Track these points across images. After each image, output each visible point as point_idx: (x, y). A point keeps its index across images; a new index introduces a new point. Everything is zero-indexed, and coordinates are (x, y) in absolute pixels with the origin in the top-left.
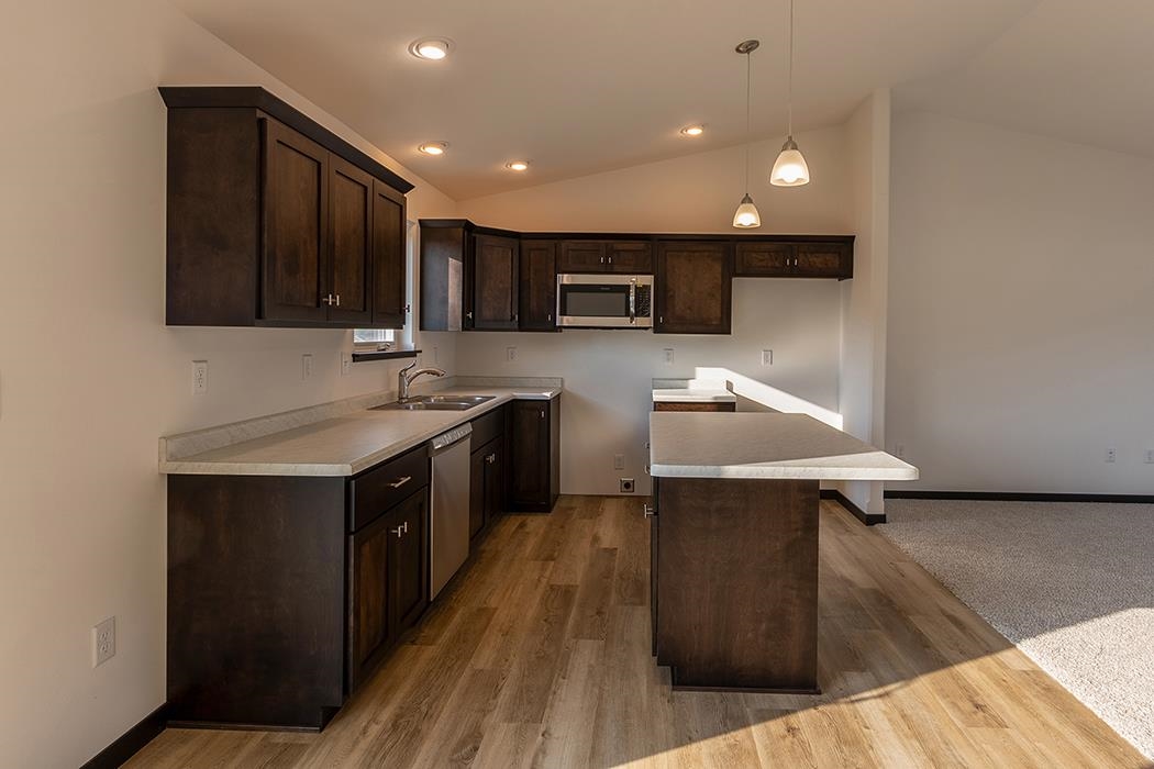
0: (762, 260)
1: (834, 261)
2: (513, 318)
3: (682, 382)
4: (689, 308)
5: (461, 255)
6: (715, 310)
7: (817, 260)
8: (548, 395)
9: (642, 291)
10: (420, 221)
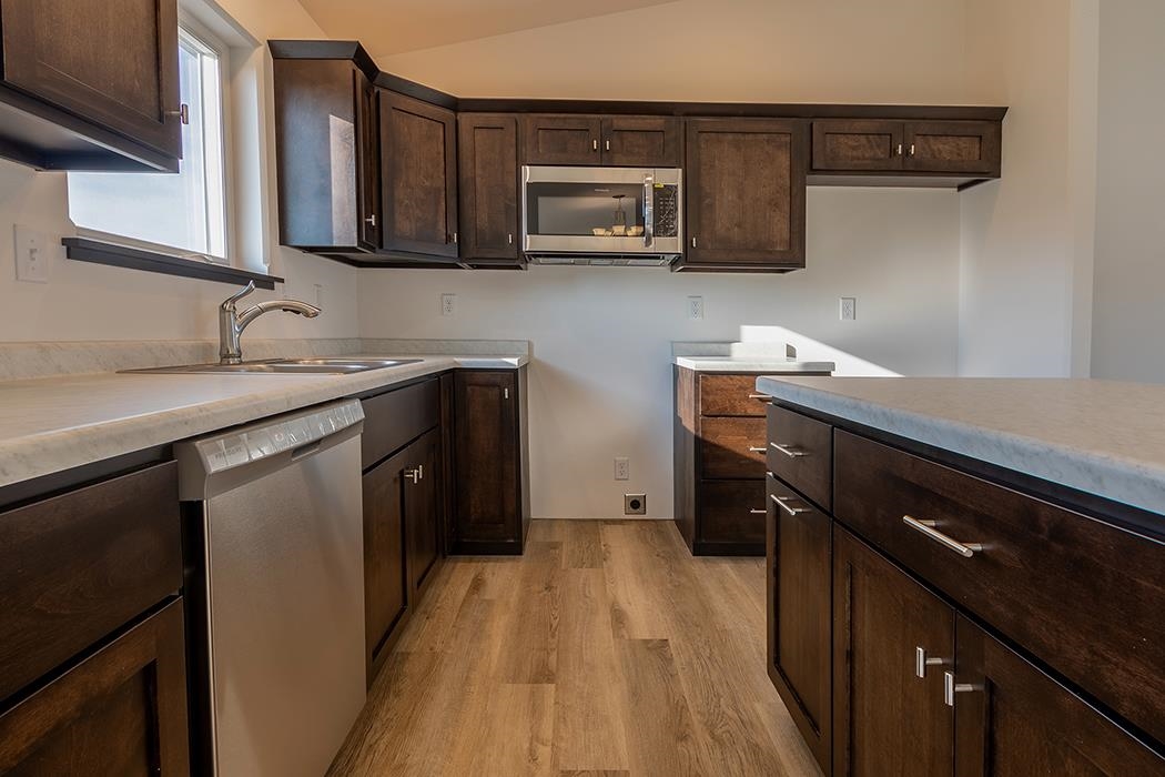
0: (854, 148)
1: (968, 149)
2: (449, 238)
3: (722, 347)
4: (739, 226)
5: (351, 114)
6: (780, 228)
7: (945, 149)
8: (514, 362)
9: (663, 194)
10: (268, 41)
